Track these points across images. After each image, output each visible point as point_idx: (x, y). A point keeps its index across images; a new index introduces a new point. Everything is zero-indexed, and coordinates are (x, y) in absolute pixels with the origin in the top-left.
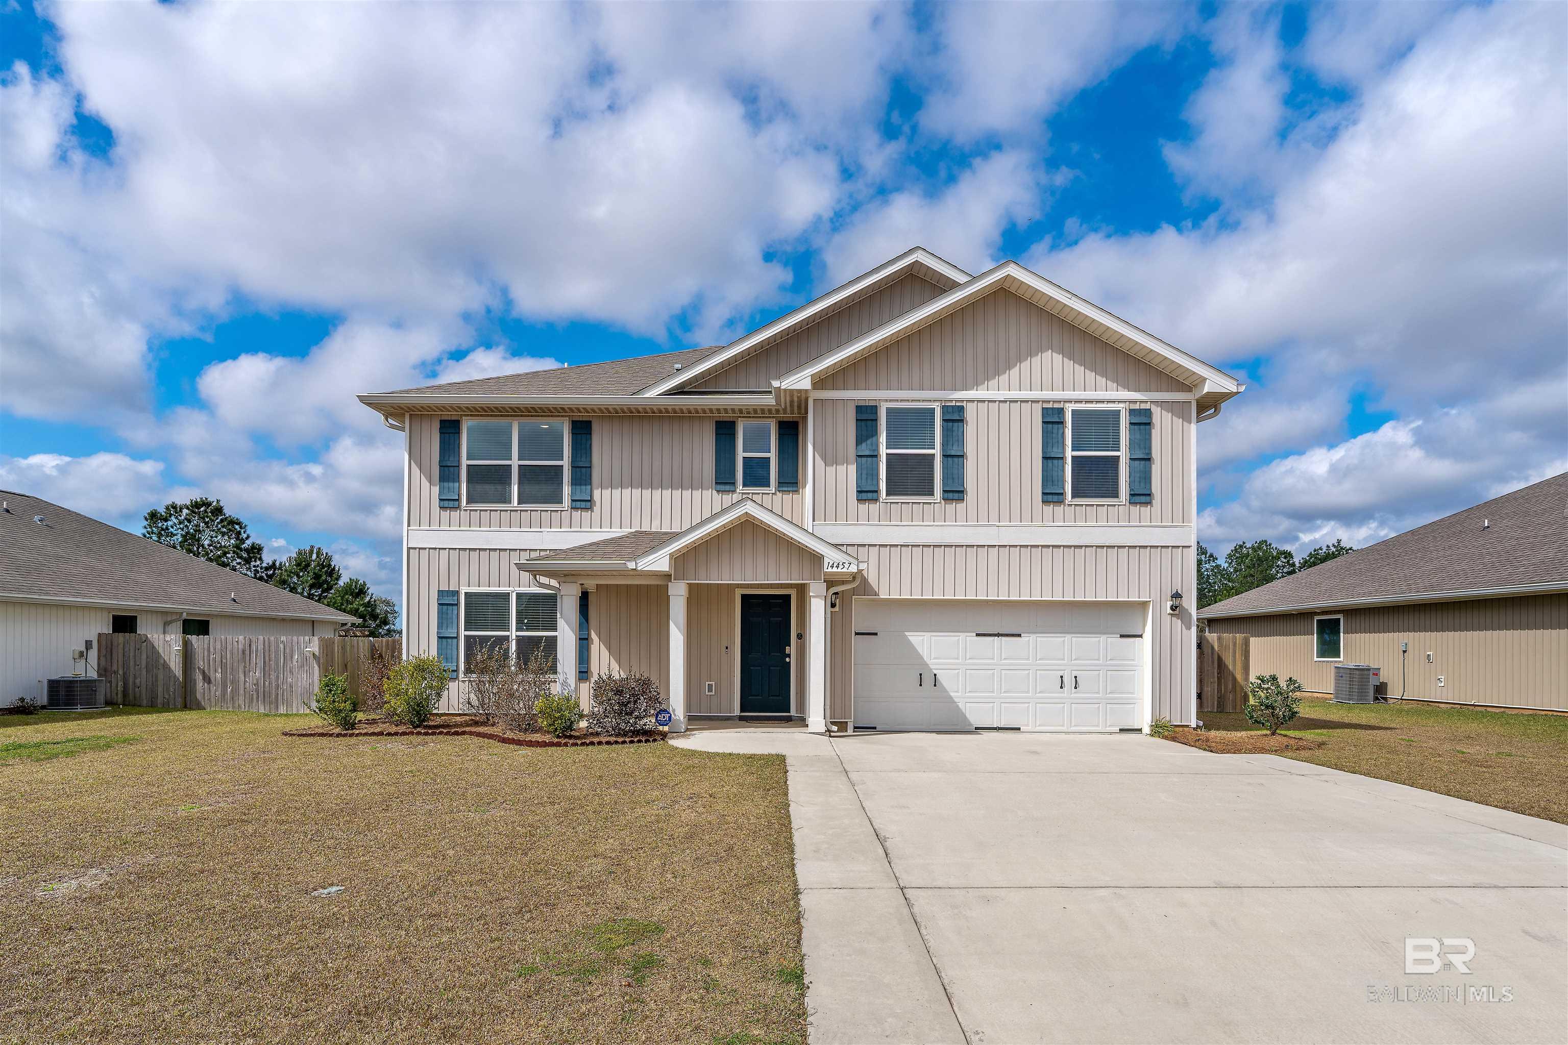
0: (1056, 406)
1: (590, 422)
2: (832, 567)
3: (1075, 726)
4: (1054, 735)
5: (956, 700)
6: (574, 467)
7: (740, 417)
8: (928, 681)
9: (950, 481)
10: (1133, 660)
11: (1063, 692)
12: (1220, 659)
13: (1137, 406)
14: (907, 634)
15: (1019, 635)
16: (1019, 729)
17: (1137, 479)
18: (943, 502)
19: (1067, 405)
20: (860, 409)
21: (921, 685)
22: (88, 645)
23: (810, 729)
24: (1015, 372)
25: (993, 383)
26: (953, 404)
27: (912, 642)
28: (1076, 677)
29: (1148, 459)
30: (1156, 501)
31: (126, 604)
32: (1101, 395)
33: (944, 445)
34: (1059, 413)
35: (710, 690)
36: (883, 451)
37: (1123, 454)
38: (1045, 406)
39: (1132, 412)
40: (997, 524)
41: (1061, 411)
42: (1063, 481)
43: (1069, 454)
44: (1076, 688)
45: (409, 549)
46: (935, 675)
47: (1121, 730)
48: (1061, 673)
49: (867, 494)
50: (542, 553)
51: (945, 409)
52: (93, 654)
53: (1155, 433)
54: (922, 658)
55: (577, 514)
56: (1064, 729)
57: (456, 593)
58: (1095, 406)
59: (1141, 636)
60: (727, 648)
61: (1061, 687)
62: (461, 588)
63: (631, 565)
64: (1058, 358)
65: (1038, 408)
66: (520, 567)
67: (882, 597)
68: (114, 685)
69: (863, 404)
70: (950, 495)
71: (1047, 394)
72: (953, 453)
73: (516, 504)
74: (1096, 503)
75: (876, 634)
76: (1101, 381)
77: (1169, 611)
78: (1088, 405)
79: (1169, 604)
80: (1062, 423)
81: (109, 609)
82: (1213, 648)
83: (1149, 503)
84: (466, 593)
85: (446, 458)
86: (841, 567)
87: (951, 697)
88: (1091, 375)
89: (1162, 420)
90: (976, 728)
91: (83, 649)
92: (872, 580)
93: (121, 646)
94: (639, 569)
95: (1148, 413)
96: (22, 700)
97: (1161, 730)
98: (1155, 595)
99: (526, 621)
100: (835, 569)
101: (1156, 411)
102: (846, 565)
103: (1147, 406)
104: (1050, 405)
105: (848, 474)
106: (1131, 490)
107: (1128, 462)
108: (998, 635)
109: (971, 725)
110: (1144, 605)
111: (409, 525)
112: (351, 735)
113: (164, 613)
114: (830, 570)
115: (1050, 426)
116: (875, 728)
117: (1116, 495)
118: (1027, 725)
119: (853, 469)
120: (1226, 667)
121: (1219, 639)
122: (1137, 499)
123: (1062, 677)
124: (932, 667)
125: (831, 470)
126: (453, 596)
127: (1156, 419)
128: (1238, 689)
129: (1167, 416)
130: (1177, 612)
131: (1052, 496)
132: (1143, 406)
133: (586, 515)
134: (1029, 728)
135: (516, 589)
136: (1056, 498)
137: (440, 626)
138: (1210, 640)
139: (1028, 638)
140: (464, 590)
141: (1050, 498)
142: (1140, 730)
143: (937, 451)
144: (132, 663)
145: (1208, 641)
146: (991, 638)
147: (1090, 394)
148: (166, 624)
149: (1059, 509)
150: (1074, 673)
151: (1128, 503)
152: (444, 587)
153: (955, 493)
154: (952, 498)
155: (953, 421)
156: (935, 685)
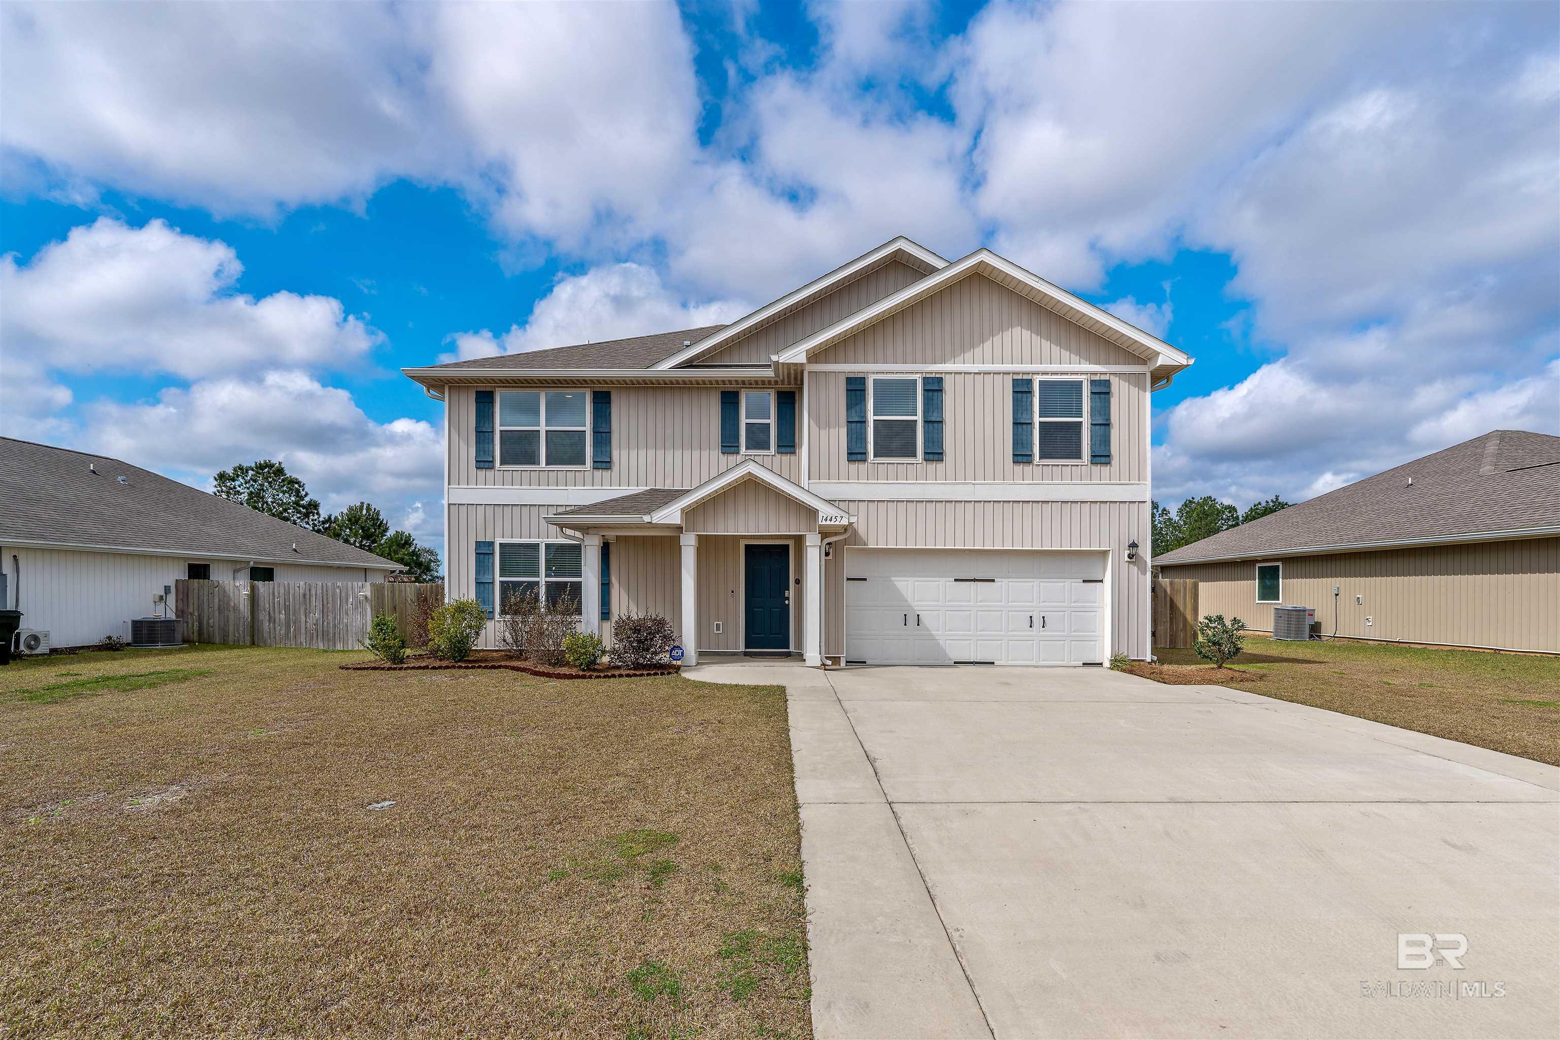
0: (1025, 377)
1: (609, 392)
2: (826, 520)
3: (1043, 660)
4: (1025, 669)
5: (938, 638)
6: (596, 432)
7: (743, 388)
8: (912, 621)
9: (931, 444)
10: (1095, 602)
11: (1032, 631)
12: (1172, 600)
13: (1097, 378)
14: (893, 579)
15: (993, 581)
16: (993, 663)
17: (1098, 443)
18: (924, 463)
19: (1035, 376)
20: (850, 381)
22: (167, 589)
23: (808, 663)
24: (988, 344)
25: (969, 355)
26: (933, 376)
27: (899, 587)
28: (1043, 617)
29: (1107, 425)
30: (1115, 462)
31: (200, 554)
32: (1065, 367)
33: (925, 412)
34: (1028, 384)
35: (718, 629)
36: (871, 417)
37: (1085, 420)
38: (1016, 377)
39: (1093, 382)
40: (973, 482)
41: (1030, 382)
42: (1031, 444)
43: (1037, 419)
44: (1043, 627)
45: (449, 505)
46: (918, 615)
47: (1084, 664)
48: (1030, 614)
49: (856, 454)
50: (568, 509)
51: (926, 380)
52: (171, 599)
53: (1114, 401)
54: (907, 601)
55: (598, 473)
56: (1033, 663)
57: (492, 544)
58: (1060, 377)
59: (1102, 581)
60: (733, 592)
61: (1031, 626)
62: (496, 539)
63: (647, 519)
64: (1026, 333)
65: (1009, 379)
66: (549, 521)
67: (870, 546)
68: (190, 625)
69: (852, 376)
70: (931, 456)
71: (1017, 367)
72: (933, 419)
73: (544, 466)
74: (1061, 464)
75: (865, 579)
76: (1065, 354)
77: (1127, 559)
78: (1053, 377)
79: (1127, 552)
80: (1030, 392)
81: (185, 559)
82: (1165, 591)
83: (1108, 463)
84: (500, 544)
85: (482, 424)
86: (834, 520)
87: (932, 635)
88: (1056, 349)
89: (1119, 389)
90: (955, 663)
91: (163, 593)
92: (862, 531)
93: (196, 591)
94: (654, 522)
95: (1107, 383)
96: (109, 638)
97: (1121, 664)
98: (1114, 546)
99: (554, 568)
100: (828, 522)
101: (1114, 381)
102: (839, 519)
103: (1107, 377)
104: (1020, 377)
105: (839, 436)
106: (1092, 452)
107: (1089, 427)
108: (975, 580)
109: (950, 659)
110: (1105, 553)
111: (449, 484)
112: (400, 669)
113: (234, 562)
114: (824, 523)
115: (1020, 395)
116: (865, 662)
117: (1078, 456)
118: (1001, 660)
119: (844, 431)
120: (1177, 608)
121: (1171, 583)
122: (1098, 460)
123: (1031, 617)
124: (916, 608)
125: (824, 433)
126: (490, 546)
127: (1114, 389)
128: (1188, 628)
129: (1124, 385)
130: (1134, 560)
131: (1021, 456)
132: (1103, 378)
133: (606, 474)
134: (1002, 663)
135: (545, 540)
136: (1025, 459)
137: (478, 572)
138: (1163, 585)
139: (1000, 583)
140: (498, 541)
141: (1020, 458)
142: (1101, 664)
143: (919, 418)
144: (206, 607)
145: (1162, 587)
146: (970, 583)
147: (1055, 367)
148: (236, 571)
149: (1028, 469)
150: (1042, 614)
151: (1089, 464)
152: (481, 539)
153: (935, 454)
154: (932, 459)
155: (933, 391)
156: (918, 625)
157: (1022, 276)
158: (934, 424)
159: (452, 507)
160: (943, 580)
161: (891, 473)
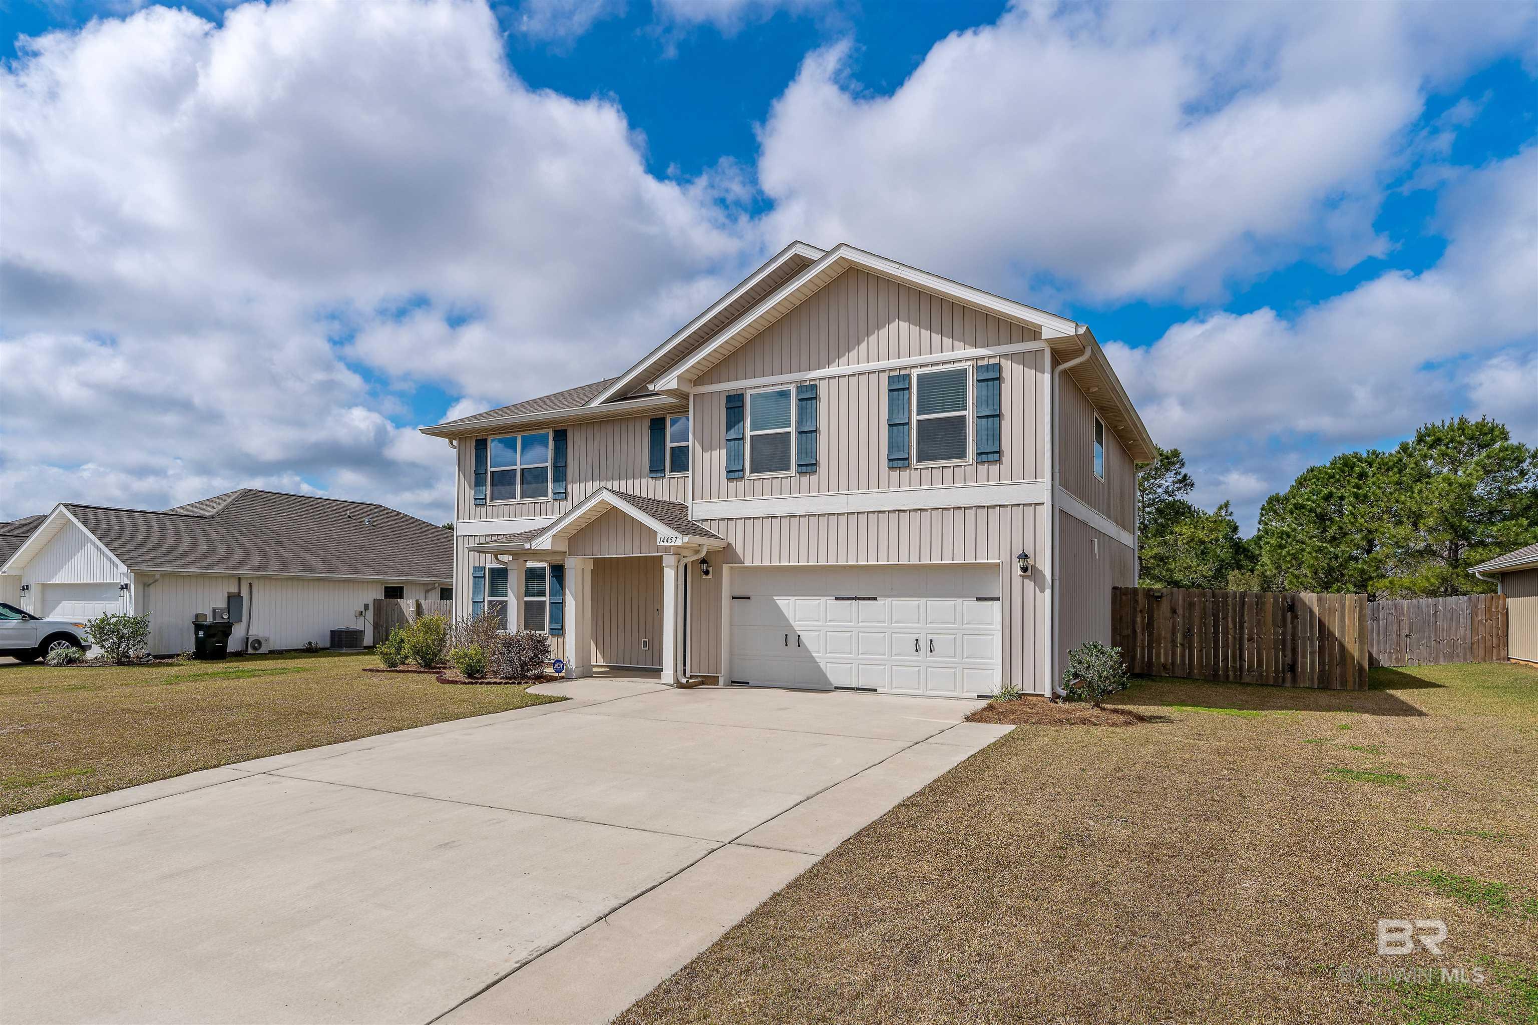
0: (903, 372)
1: (566, 431)
2: (663, 541)
3: (931, 690)
4: (901, 698)
5: (818, 660)
6: (555, 467)
7: (668, 413)
8: (792, 641)
9: (804, 455)
10: (991, 624)
11: (918, 656)
13: (985, 362)
14: (775, 598)
15: (875, 599)
16: (876, 690)
17: (985, 437)
18: (798, 475)
19: (913, 370)
20: (730, 398)
21: (786, 645)
22: (366, 607)
23: (664, 681)
26: (808, 383)
27: (779, 604)
28: (931, 641)
29: (998, 416)
30: (1006, 459)
31: (393, 579)
32: (948, 355)
33: (800, 422)
34: (905, 380)
35: (645, 646)
36: (748, 433)
37: (970, 413)
38: (892, 374)
39: (980, 369)
40: (847, 492)
41: (908, 377)
42: (908, 446)
44: (931, 651)
45: (457, 537)
46: (799, 636)
47: (978, 696)
48: (916, 636)
49: (734, 473)
51: (800, 389)
52: (370, 615)
53: (1005, 387)
54: (788, 620)
56: (920, 692)
58: (942, 367)
60: (658, 610)
61: (917, 651)
63: (527, 546)
64: (904, 325)
65: (884, 377)
67: (746, 565)
68: (381, 634)
69: (731, 393)
70: (804, 469)
71: (894, 363)
72: (806, 429)
73: (519, 500)
74: (943, 465)
75: (749, 598)
76: (948, 341)
77: (1020, 572)
78: (935, 368)
80: (908, 389)
81: (382, 583)
82: (1311, 611)
83: (999, 461)
86: (670, 541)
87: (813, 657)
88: (936, 337)
89: (1012, 372)
90: (836, 688)
91: (363, 609)
92: (739, 550)
93: (385, 608)
94: (532, 548)
95: (997, 367)
96: (310, 643)
98: (1005, 557)
100: (665, 544)
101: (1006, 364)
102: (674, 540)
103: (996, 361)
104: (896, 373)
105: (719, 458)
106: (978, 449)
107: (975, 420)
108: (856, 598)
109: (831, 684)
113: (424, 584)
114: (662, 544)
115: (895, 393)
116: (748, 683)
118: (884, 687)
119: (724, 452)
120: (1331, 634)
121: (1320, 600)
122: (984, 457)
123: (917, 640)
124: (796, 628)
125: (707, 455)
126: (482, 571)
127: (1006, 374)
128: (1349, 661)
129: (1018, 368)
130: (1029, 573)
131: (898, 461)
132: (992, 361)
134: (885, 690)
136: (901, 463)
137: (474, 593)
138: (1306, 601)
139: (883, 602)
140: (488, 566)
141: (895, 464)
143: (792, 429)
144: (390, 620)
145: (1304, 603)
146: (850, 602)
147: (937, 357)
148: (427, 591)
149: (905, 474)
150: (930, 637)
151: (975, 463)
152: (477, 565)
153: (809, 467)
154: (805, 471)
155: (807, 399)
156: (799, 646)
157: (881, 265)
158: (808, 434)
159: (459, 538)
160: (823, 599)
161: (767, 488)
